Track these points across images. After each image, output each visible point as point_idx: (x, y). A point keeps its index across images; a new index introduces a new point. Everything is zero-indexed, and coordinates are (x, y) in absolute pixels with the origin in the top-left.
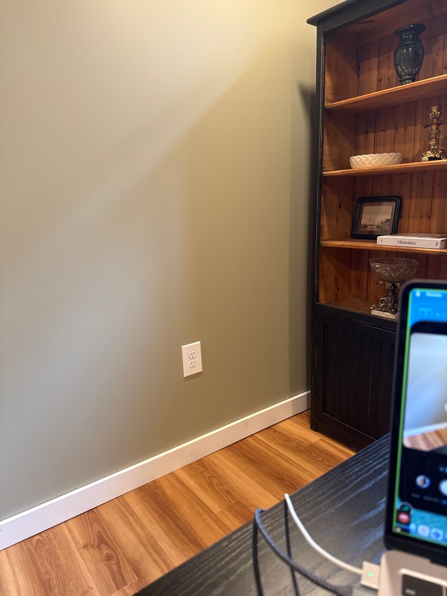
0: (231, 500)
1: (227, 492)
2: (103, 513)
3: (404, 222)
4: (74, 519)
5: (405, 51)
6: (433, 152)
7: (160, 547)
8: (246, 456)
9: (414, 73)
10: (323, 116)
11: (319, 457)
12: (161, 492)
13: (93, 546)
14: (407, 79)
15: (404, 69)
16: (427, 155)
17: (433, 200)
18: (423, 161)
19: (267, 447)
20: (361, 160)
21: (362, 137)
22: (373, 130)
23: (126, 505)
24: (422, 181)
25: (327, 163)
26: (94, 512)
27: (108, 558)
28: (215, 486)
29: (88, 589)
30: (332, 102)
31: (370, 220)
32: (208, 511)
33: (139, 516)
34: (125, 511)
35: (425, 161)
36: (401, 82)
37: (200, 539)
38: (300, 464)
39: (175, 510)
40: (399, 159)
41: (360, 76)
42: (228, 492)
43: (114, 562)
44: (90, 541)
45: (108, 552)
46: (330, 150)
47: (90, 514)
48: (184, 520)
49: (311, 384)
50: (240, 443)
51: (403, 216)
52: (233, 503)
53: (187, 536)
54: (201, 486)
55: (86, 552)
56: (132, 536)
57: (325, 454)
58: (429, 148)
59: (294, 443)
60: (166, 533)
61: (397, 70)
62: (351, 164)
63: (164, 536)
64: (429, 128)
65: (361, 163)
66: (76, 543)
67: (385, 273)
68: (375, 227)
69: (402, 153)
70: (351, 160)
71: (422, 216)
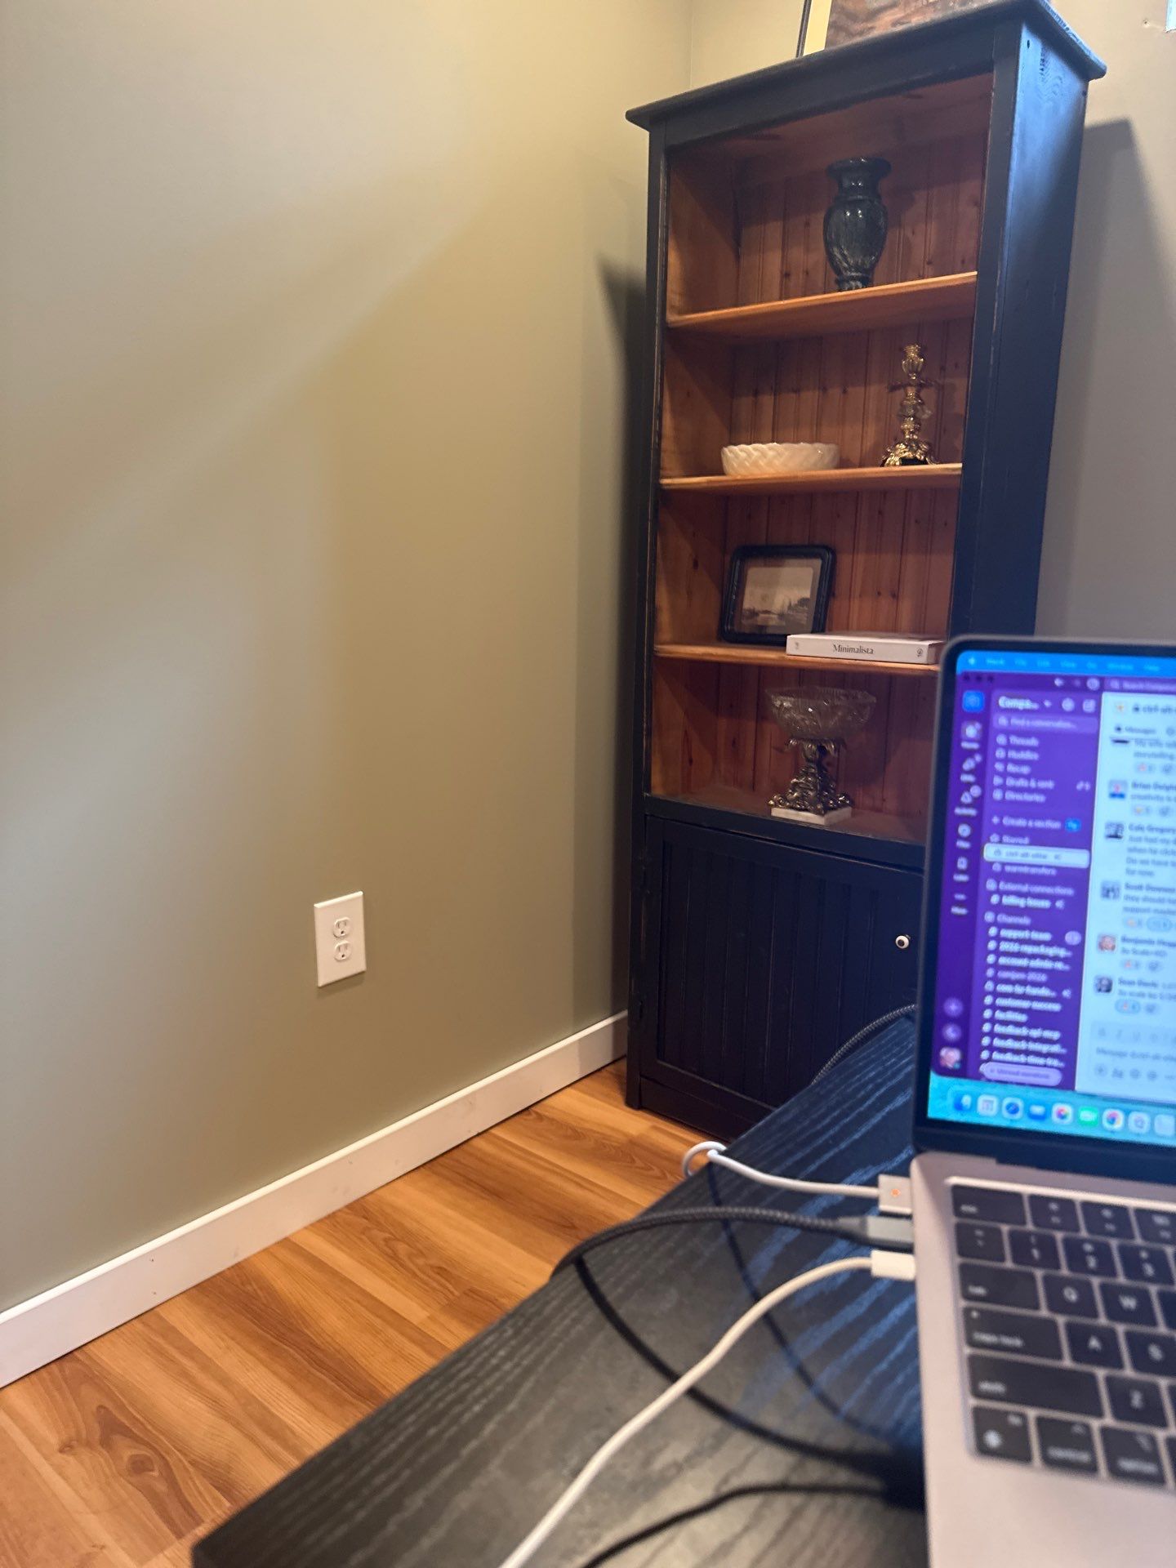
0: (450, 1287)
1: (436, 1270)
2: (103, 1357)
3: (838, 606)
4: (20, 1382)
5: (848, 215)
6: (909, 445)
7: (280, 1421)
8: (475, 1182)
9: (868, 265)
10: (661, 346)
11: (654, 1168)
12: (261, 1290)
13: (89, 1444)
14: (854, 279)
15: (847, 257)
16: (897, 452)
17: (904, 559)
18: (888, 465)
19: (523, 1155)
20: (749, 455)
21: (744, 403)
22: (772, 388)
23: (169, 1332)
24: (880, 512)
25: (669, 458)
26: (79, 1360)
27: (139, 1467)
28: (405, 1259)
29: (95, 1550)
30: (681, 312)
31: (763, 598)
32: (395, 1319)
33: (210, 1355)
34: (166, 1346)
35: (894, 464)
36: (840, 285)
37: (384, 1387)
38: (609, 1188)
39: (307, 1328)
40: (833, 457)
41: (742, 260)
42: (441, 1271)
43: (156, 1474)
44: (78, 1432)
45: (135, 1452)
46: (676, 429)
47: (68, 1366)
48: (334, 1348)
49: (631, 993)
50: (456, 1153)
51: (836, 592)
52: (456, 1293)
53: (347, 1387)
54: (368, 1262)
55: (71, 1459)
56: (200, 1404)
57: (666, 1159)
58: (896, 440)
59: (590, 1140)
60: (293, 1388)
61: (830, 257)
62: (725, 464)
63: (286, 1393)
64: (899, 393)
65: (748, 462)
66: (37, 1443)
67: (803, 720)
68: (775, 616)
69: (837, 444)
70: (727, 456)
71: (879, 594)
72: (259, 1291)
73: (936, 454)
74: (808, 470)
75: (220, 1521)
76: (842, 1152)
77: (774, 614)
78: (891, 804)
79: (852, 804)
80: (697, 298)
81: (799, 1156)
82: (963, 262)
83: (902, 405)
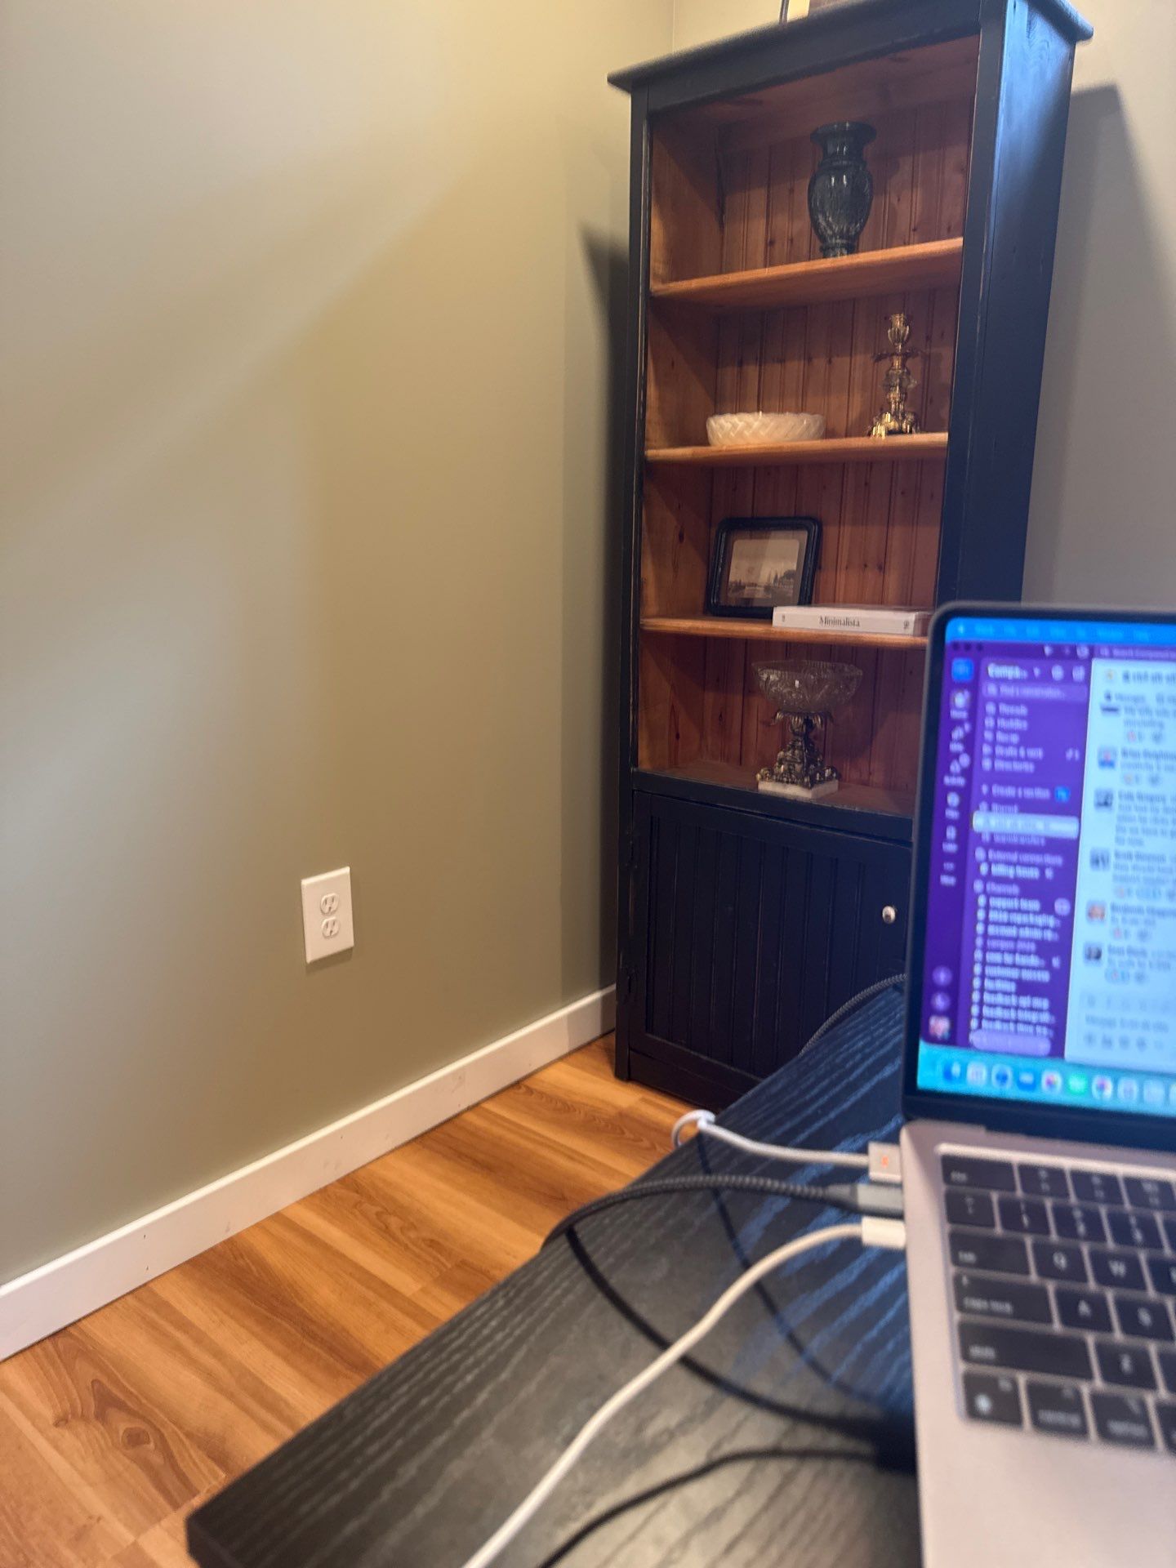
0: (443, 1259)
1: (427, 1242)
2: (99, 1334)
3: (825, 577)
4: (13, 1359)
5: (833, 181)
6: (895, 416)
7: (274, 1393)
8: (466, 1156)
9: (853, 233)
10: (646, 314)
11: (644, 1139)
12: (254, 1264)
13: (84, 1418)
14: (839, 246)
15: (834, 225)
16: (883, 423)
17: (890, 530)
18: (874, 435)
19: (514, 1129)
20: (734, 426)
21: (729, 374)
22: (757, 359)
23: (162, 1306)
24: (866, 484)
25: (653, 431)
26: (71, 1335)
27: (134, 1439)
28: (398, 1233)
29: (91, 1521)
30: (664, 282)
31: (749, 571)
32: (389, 1292)
33: (203, 1328)
34: (161, 1322)
35: (880, 434)
36: (826, 252)
37: (378, 1359)
38: (600, 1160)
39: (300, 1301)
40: (820, 427)
41: (726, 228)
42: (432, 1243)
43: (152, 1446)
44: (73, 1406)
45: (133, 1426)
46: (661, 398)
47: (61, 1342)
48: (326, 1320)
49: (618, 969)
50: (447, 1128)
51: (822, 566)
52: (449, 1266)
53: (342, 1358)
54: (360, 1236)
55: (67, 1434)
56: (193, 1377)
57: (656, 1130)
58: (881, 410)
59: (580, 1112)
60: (286, 1358)
61: (815, 224)
62: (710, 435)
63: (279, 1365)
64: (885, 364)
65: (734, 433)
66: (33, 1418)
67: (790, 693)
68: (762, 589)
69: (823, 415)
70: (712, 427)
71: (866, 566)
72: (253, 1268)
73: (923, 424)
74: (792, 441)
75: (215, 1491)
76: (830, 1123)
77: (760, 586)
78: (877, 778)
79: (839, 777)
80: (680, 267)
81: (788, 1125)
82: (949, 229)
83: (887, 375)
